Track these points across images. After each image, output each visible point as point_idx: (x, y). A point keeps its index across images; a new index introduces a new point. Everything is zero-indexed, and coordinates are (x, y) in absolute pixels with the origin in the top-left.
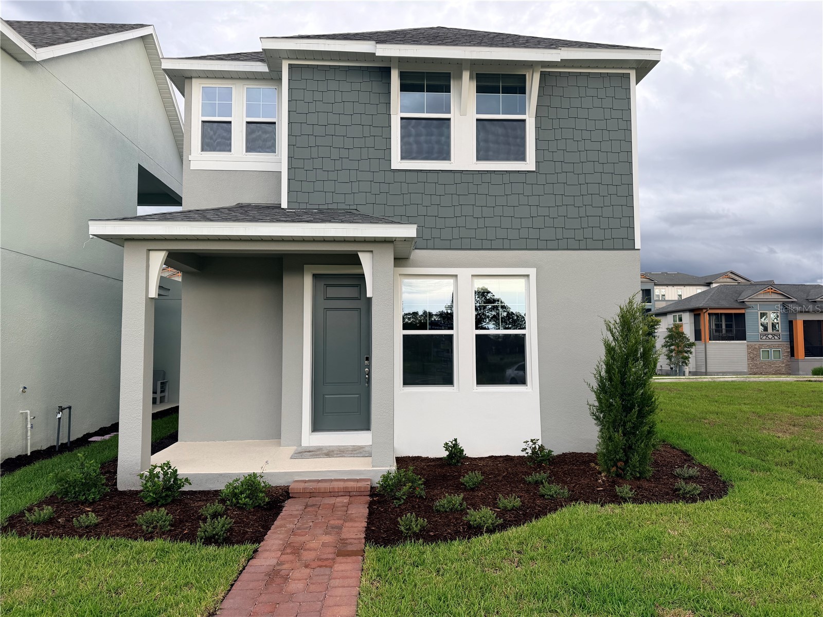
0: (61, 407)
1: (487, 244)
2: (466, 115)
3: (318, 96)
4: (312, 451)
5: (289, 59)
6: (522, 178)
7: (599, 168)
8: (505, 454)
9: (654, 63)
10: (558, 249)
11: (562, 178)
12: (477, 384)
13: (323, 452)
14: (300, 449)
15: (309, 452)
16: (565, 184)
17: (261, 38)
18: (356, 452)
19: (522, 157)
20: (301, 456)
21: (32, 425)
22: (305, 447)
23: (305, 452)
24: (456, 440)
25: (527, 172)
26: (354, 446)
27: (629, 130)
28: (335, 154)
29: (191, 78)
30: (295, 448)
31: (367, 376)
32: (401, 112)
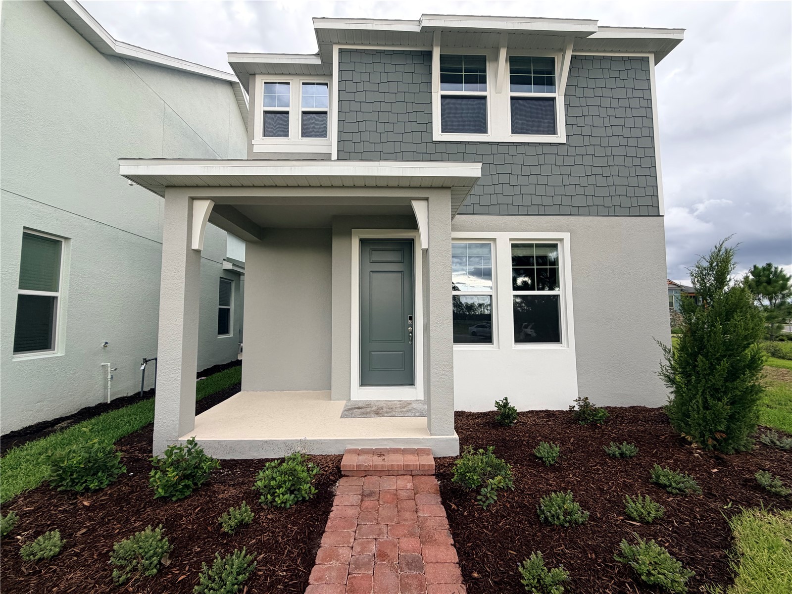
0: (146, 359)
1: (523, 210)
2: (501, 93)
3: (365, 77)
4: (362, 408)
5: (339, 43)
6: (554, 150)
7: (624, 142)
8: (544, 409)
9: (678, 41)
10: (589, 215)
11: (590, 150)
12: (515, 342)
13: (372, 409)
14: (350, 406)
15: (359, 408)
16: (593, 156)
17: (313, 18)
18: (404, 409)
19: (553, 131)
20: (352, 414)
21: (112, 376)
22: (354, 401)
23: (355, 408)
24: (506, 399)
25: (558, 145)
26: (400, 401)
27: (649, 108)
28: (381, 128)
29: (254, 75)
30: (345, 402)
31: (410, 334)
32: (441, 90)
